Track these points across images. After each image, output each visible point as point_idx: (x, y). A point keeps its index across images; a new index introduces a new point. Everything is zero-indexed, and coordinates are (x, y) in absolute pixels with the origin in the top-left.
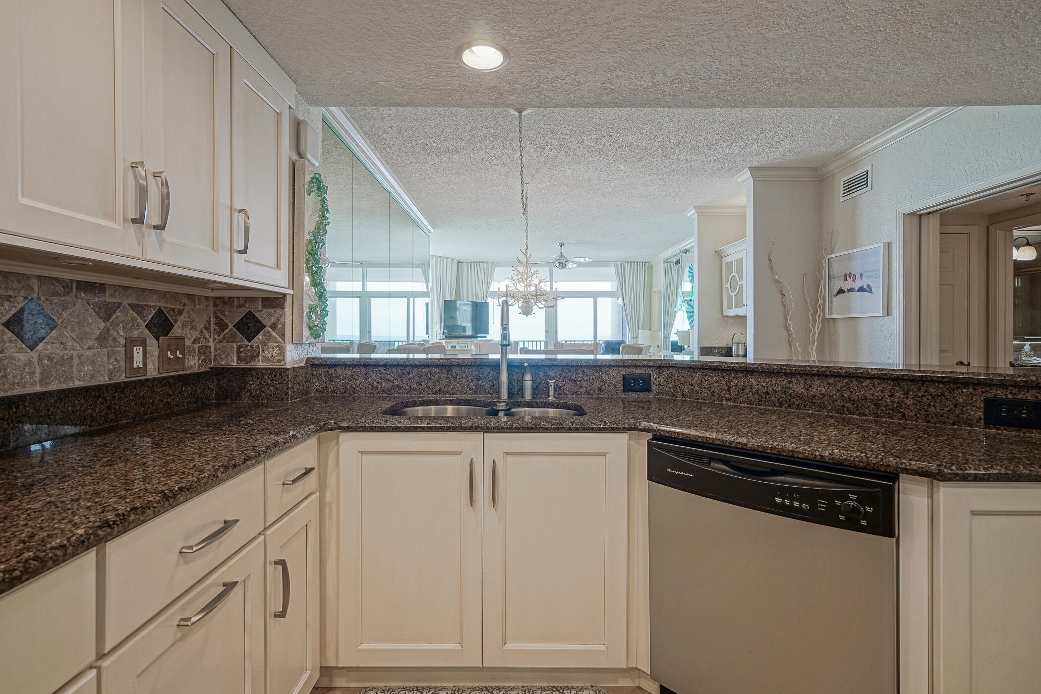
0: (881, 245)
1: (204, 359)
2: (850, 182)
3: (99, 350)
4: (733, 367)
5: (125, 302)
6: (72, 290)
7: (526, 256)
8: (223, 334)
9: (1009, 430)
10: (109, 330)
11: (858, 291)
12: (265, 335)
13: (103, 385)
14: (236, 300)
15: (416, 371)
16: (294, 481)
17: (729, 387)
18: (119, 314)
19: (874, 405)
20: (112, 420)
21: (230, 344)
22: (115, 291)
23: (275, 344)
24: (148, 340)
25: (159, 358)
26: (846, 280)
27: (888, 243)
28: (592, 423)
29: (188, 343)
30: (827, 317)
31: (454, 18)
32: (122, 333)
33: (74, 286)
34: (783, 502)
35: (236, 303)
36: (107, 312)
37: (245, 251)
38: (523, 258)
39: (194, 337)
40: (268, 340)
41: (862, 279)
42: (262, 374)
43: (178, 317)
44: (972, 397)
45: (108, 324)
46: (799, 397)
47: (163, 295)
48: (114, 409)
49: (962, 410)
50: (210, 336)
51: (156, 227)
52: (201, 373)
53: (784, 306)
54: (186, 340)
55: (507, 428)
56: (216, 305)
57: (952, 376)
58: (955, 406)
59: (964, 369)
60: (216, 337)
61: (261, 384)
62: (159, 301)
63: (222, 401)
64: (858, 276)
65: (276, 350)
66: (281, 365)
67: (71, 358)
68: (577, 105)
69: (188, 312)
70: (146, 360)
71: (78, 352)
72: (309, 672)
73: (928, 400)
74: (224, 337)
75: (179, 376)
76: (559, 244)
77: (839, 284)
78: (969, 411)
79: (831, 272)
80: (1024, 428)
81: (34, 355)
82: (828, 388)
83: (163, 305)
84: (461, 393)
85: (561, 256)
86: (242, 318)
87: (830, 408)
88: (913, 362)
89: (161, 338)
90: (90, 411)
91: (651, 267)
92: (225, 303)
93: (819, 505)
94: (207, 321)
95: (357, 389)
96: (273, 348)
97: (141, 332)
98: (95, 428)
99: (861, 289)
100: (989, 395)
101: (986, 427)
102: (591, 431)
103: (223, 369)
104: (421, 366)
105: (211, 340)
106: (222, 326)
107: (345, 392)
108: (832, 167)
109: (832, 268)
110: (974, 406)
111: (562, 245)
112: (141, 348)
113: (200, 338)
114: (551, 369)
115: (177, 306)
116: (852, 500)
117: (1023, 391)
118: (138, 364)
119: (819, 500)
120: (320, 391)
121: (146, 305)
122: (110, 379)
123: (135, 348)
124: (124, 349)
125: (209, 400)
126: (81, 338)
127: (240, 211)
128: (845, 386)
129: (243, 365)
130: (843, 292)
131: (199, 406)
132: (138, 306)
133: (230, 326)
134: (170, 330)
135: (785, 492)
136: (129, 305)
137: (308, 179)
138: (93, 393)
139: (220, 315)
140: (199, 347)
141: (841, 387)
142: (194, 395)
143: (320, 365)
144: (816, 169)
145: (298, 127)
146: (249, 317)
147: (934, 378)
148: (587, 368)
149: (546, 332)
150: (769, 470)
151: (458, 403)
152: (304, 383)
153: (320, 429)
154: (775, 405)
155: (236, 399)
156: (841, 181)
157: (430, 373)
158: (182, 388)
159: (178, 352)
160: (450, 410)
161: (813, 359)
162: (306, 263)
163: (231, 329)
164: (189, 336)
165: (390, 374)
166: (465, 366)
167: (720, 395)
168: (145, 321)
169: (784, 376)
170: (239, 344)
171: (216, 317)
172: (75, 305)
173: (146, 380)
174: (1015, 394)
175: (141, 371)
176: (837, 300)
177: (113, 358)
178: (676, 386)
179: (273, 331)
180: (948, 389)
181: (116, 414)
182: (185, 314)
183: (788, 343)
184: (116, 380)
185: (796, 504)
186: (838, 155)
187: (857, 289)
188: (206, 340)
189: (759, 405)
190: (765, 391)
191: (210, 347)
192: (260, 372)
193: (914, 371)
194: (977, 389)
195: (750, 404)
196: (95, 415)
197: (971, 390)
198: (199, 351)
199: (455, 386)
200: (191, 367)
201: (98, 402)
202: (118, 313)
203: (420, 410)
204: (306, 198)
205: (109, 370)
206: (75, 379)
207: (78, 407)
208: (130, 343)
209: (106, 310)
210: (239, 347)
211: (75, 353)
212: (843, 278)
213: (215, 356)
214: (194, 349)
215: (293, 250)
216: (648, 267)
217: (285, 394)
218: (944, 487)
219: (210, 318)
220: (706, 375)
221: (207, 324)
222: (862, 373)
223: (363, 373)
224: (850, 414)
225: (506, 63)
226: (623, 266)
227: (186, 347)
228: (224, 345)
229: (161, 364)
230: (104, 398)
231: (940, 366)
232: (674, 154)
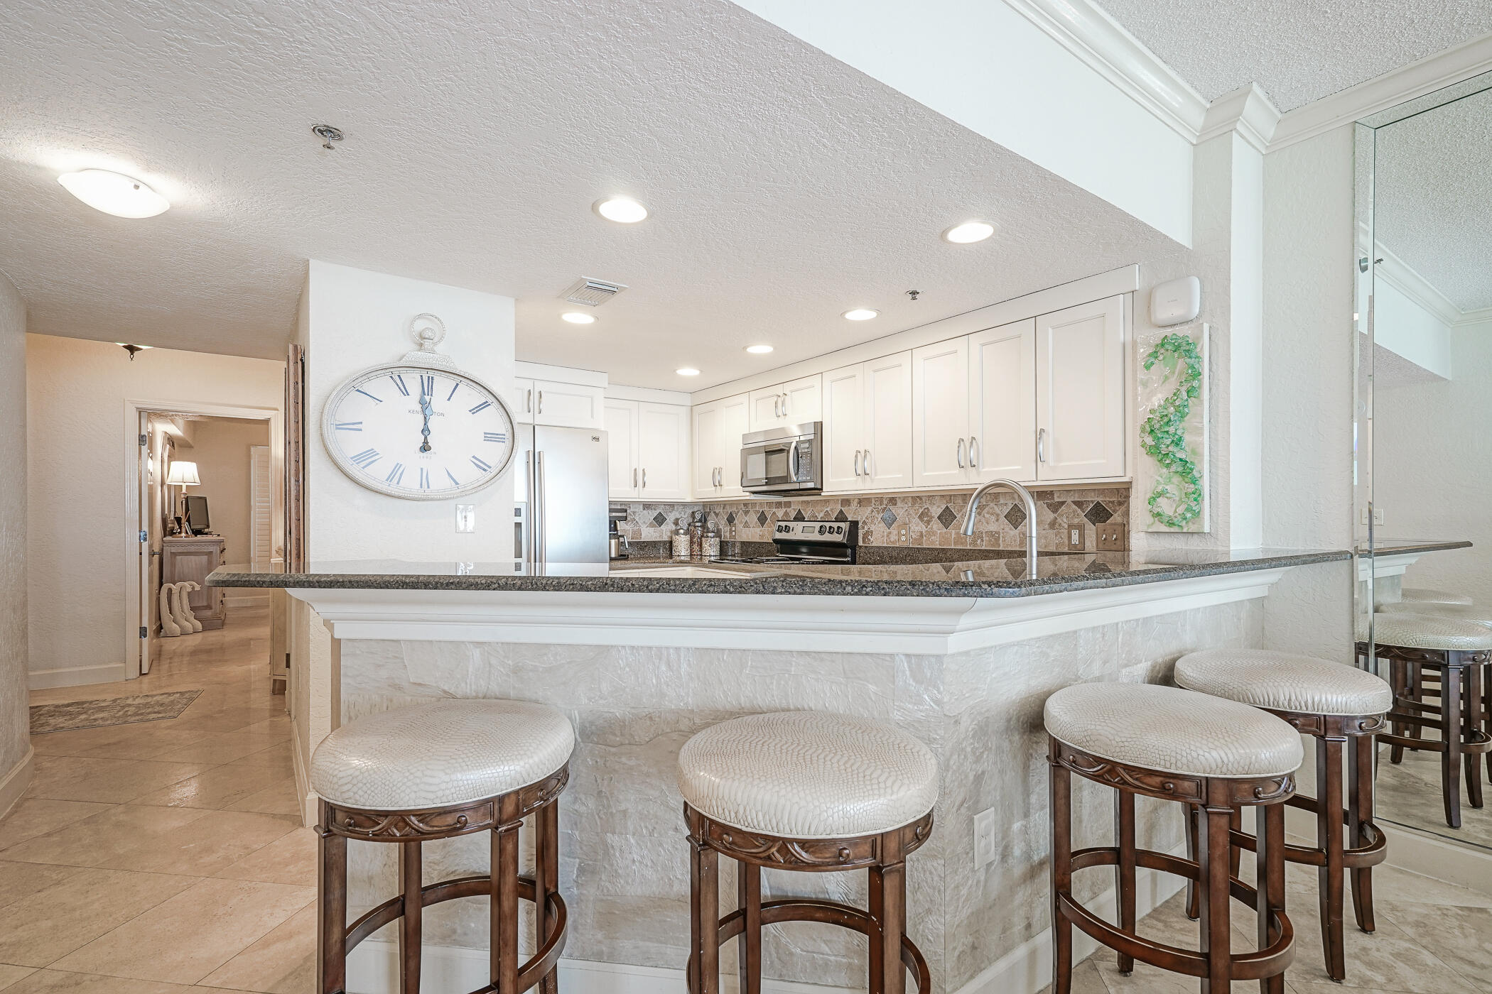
3: (1051, 531)
5: (1069, 500)
10: (1056, 518)
13: (1051, 552)
22: (1062, 494)
24: (1086, 525)
25: (1097, 539)
32: (1066, 520)
36: (1056, 508)
45: (1056, 515)
47: (1101, 492)
51: (973, 466)
54: (1127, 526)
62: (1097, 497)
70: (1083, 539)
81: (1017, 531)
83: (1102, 500)
89: (1099, 524)
97: (1082, 520)
112: (1079, 531)
115: (1117, 499)
118: (1076, 541)
121: (1086, 501)
122: (1056, 549)
123: (1074, 531)
124: (1068, 531)
132: (1080, 502)
134: (1108, 518)
136: (1073, 502)
159: (1115, 536)
168: (1084, 512)
173: (1083, 554)
175: (1080, 547)
177: (1059, 536)
184: (1060, 550)
202: (1062, 508)
204: (1140, 376)
205: (1056, 544)
208: (1071, 527)
229: (1097, 543)
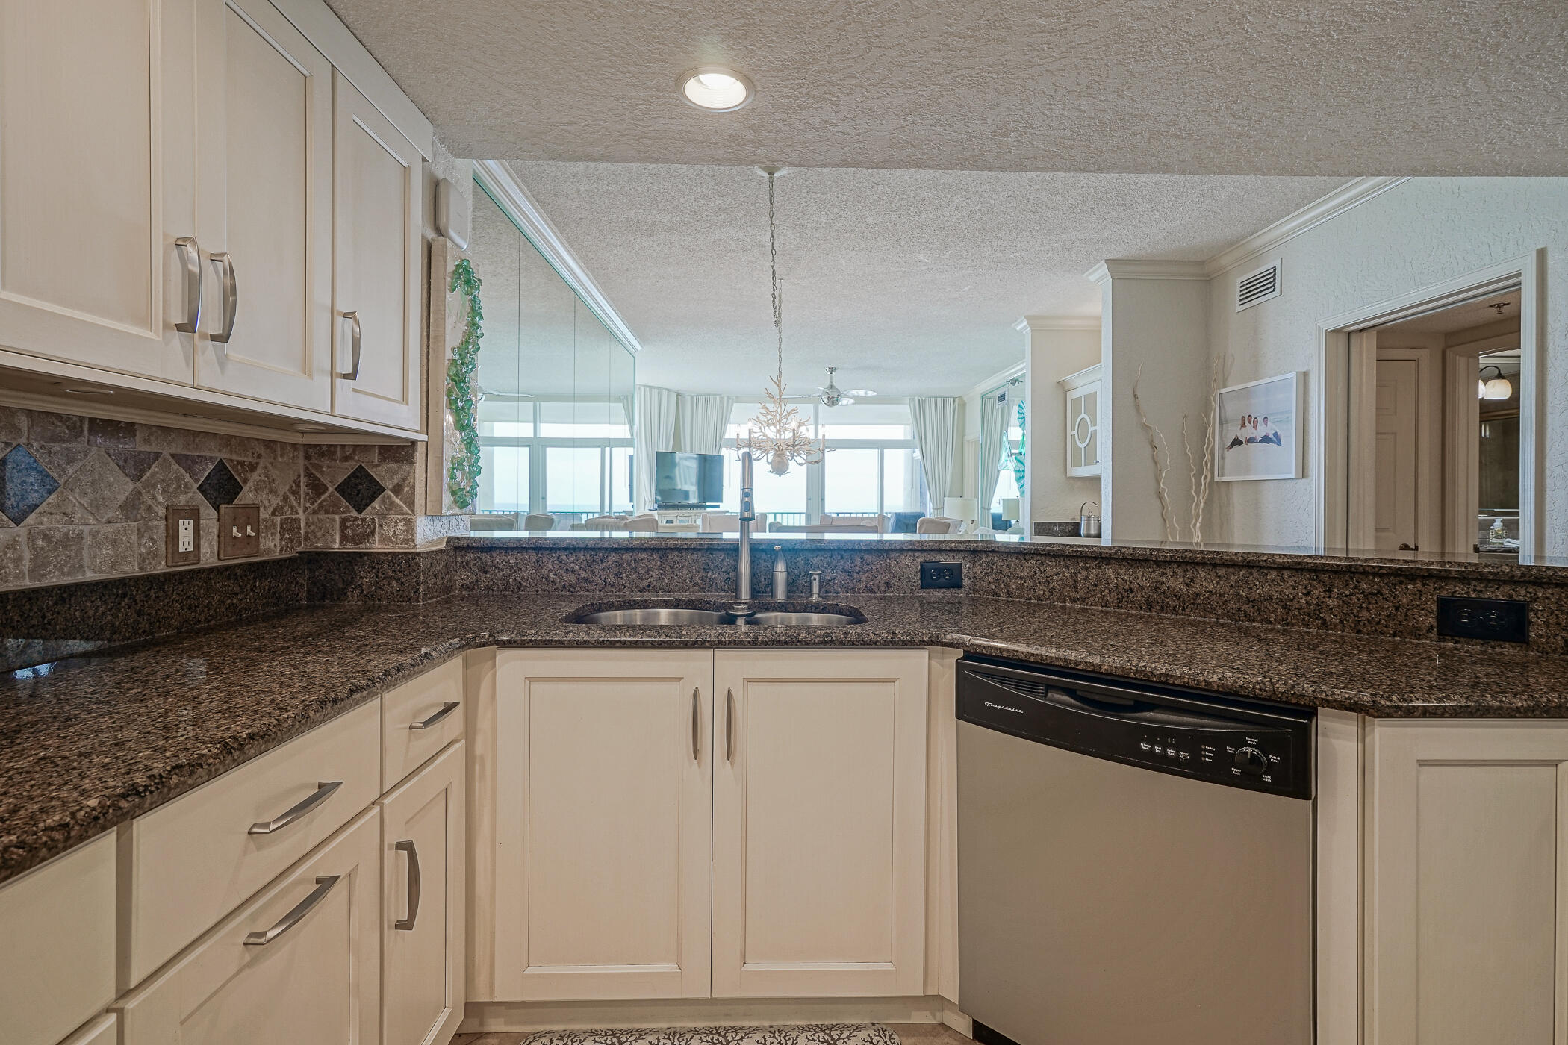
0: (1293, 375)
1: (289, 538)
2: (1250, 283)
3: (125, 524)
4: (1081, 552)
5: (166, 452)
6: (82, 431)
7: (779, 386)
8: (319, 501)
9: (1472, 643)
10: (140, 493)
11: (1261, 442)
12: (383, 502)
13: (131, 578)
14: (339, 448)
15: (614, 557)
16: (427, 723)
17: (1075, 581)
18: (157, 469)
19: (1283, 608)
20: (144, 632)
21: (329, 516)
22: (151, 434)
23: (399, 516)
24: (202, 509)
25: (219, 536)
26: (1244, 425)
27: (1304, 372)
28: (875, 634)
29: (264, 514)
30: (1217, 479)
31: (673, 31)
32: (160, 498)
33: (86, 426)
34: (1152, 750)
35: (339, 453)
36: (137, 466)
37: (353, 376)
38: (774, 390)
39: (274, 505)
40: (389, 509)
41: (1266, 424)
42: (379, 562)
43: (249, 475)
44: (1421, 595)
45: (139, 485)
46: (1176, 596)
47: (226, 441)
48: (149, 615)
49: (1406, 615)
50: (299, 505)
51: (214, 338)
52: (285, 560)
53: (1156, 463)
54: (262, 509)
55: (749, 642)
56: (308, 457)
57: (1393, 565)
58: (1397, 610)
59: (1409, 556)
60: (308, 505)
61: (377, 577)
62: (220, 451)
63: (317, 603)
64: (1260, 420)
65: (401, 525)
66: (409, 549)
67: (80, 537)
68: (856, 165)
69: (265, 468)
70: (199, 540)
71: (92, 527)
72: (447, 1011)
73: (1359, 600)
74: (321, 506)
75: (251, 564)
76: (828, 369)
77: (1233, 431)
78: (1416, 616)
79: (1222, 415)
80: (1494, 640)
81: (21, 531)
82: (1217, 583)
83: (226, 456)
84: (682, 590)
85: (831, 386)
86: (349, 477)
87: (1220, 611)
88: (1339, 546)
89: (223, 506)
90: (110, 617)
91: (963, 405)
92: (323, 454)
93: (1203, 753)
94: (295, 482)
95: (525, 584)
96: (396, 523)
97: (192, 498)
98: (118, 643)
99: (1266, 439)
100: (1444, 593)
101: (1439, 639)
102: (874, 646)
103: (318, 553)
104: (621, 549)
105: (301, 510)
106: (317, 488)
107: (505, 589)
108: (1224, 261)
109: (1225, 410)
110: (1423, 609)
111: (832, 370)
112: (192, 521)
113: (282, 507)
114: (815, 554)
115: (248, 459)
116: (1250, 745)
117: (1491, 587)
118: (186, 546)
119: (1203, 747)
120: (468, 588)
121: (199, 457)
122: (141, 569)
123: (181, 522)
124: (163, 522)
125: (297, 601)
126: (96, 507)
127: (346, 315)
128: (1242, 580)
129: (350, 548)
130: (1241, 443)
131: (280, 610)
132: (187, 457)
133: (331, 489)
134: (236, 494)
135: (1156, 735)
136: (173, 456)
137: (450, 267)
138: (115, 590)
139: (314, 472)
140: (282, 520)
141: (1237, 582)
142: (274, 593)
143: (468, 548)
144: (1201, 263)
145: (436, 189)
146: (359, 475)
147: (1367, 569)
148: (868, 554)
149: (809, 499)
150: (1132, 703)
151: (677, 604)
152: (444, 576)
153: (468, 644)
154: (1141, 608)
155: (338, 599)
156: (1237, 282)
157: (635, 559)
158: (255, 582)
159: (249, 528)
160: (664, 616)
161: (1197, 540)
162: (447, 395)
163: (332, 492)
164: (267, 503)
165: (574, 562)
166: (687, 549)
167: (1062, 594)
168: (196, 481)
169: (1155, 566)
170: (343, 516)
171: (308, 475)
172: (86, 456)
173: (199, 571)
174: (1481, 592)
175: (192, 557)
176: (1230, 454)
177: (147, 536)
178: (998, 580)
179: (397, 497)
180: (1386, 584)
181: (151, 623)
182: (259, 470)
183: (1161, 517)
184: (150, 571)
185: (1171, 752)
186: (1232, 244)
187: (1259, 439)
188: (292, 509)
189: (1119, 607)
190: (1127, 587)
191: (299, 520)
192: (376, 559)
193: (1340, 559)
194: (1428, 585)
195: (1106, 606)
196: (118, 623)
197: (1419, 586)
198: (281, 528)
199: (671, 581)
200: (269, 551)
201: (123, 604)
202: (154, 468)
203: (619, 616)
204: (447, 296)
205: (140, 555)
206: (86, 568)
207: (91, 613)
208: (174, 514)
209: (135, 464)
210: (343, 522)
211: (86, 529)
212: (1240, 422)
213: (306, 534)
214: (274, 524)
215: (428, 375)
216: (959, 405)
217: (415, 592)
218: (1380, 726)
219: (299, 476)
220: (1042, 564)
221: (294, 485)
222: (1265, 561)
223: (534, 560)
224: (1249, 620)
225: (750, 100)
226: (922, 403)
227: (261, 520)
228: (320, 517)
229: (222, 546)
230: (132, 598)
231: (1377, 551)
232: (998, 239)
